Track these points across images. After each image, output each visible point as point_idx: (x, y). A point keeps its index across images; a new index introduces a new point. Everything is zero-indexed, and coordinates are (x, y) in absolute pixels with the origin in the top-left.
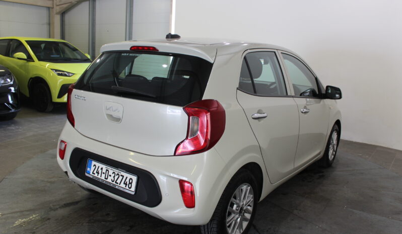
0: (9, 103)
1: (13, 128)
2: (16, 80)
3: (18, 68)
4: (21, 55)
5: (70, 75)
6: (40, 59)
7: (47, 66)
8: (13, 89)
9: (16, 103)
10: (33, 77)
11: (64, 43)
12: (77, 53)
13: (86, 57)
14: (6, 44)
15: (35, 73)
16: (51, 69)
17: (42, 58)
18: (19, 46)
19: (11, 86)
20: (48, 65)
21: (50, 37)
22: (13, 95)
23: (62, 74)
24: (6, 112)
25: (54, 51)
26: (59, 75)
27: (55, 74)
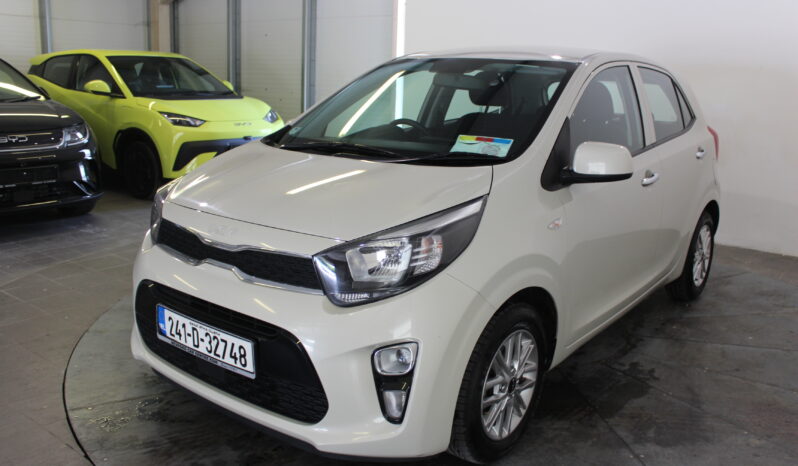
0: (81, 182)
1: (91, 231)
2: (93, 135)
3: (93, 112)
4: (100, 85)
5: (198, 123)
6: (136, 94)
7: (150, 106)
8: (87, 153)
9: (94, 180)
10: (124, 128)
11: (180, 61)
12: (206, 79)
13: (226, 87)
14: (69, 65)
15: (126, 121)
16: (161, 113)
17: (139, 90)
18: (94, 67)
19: (85, 146)
20: (152, 104)
21: (150, 49)
22: (89, 165)
23: (181, 121)
24: (75, 199)
25: (161, 77)
26: (175, 123)
27: (168, 121)
